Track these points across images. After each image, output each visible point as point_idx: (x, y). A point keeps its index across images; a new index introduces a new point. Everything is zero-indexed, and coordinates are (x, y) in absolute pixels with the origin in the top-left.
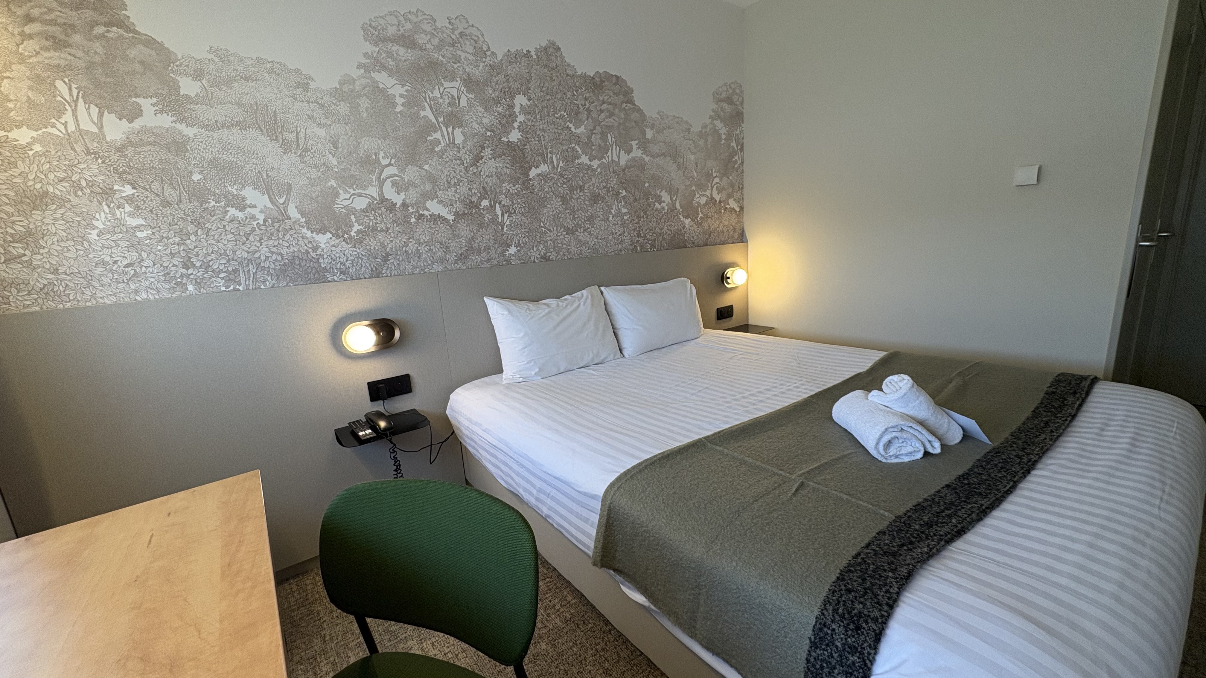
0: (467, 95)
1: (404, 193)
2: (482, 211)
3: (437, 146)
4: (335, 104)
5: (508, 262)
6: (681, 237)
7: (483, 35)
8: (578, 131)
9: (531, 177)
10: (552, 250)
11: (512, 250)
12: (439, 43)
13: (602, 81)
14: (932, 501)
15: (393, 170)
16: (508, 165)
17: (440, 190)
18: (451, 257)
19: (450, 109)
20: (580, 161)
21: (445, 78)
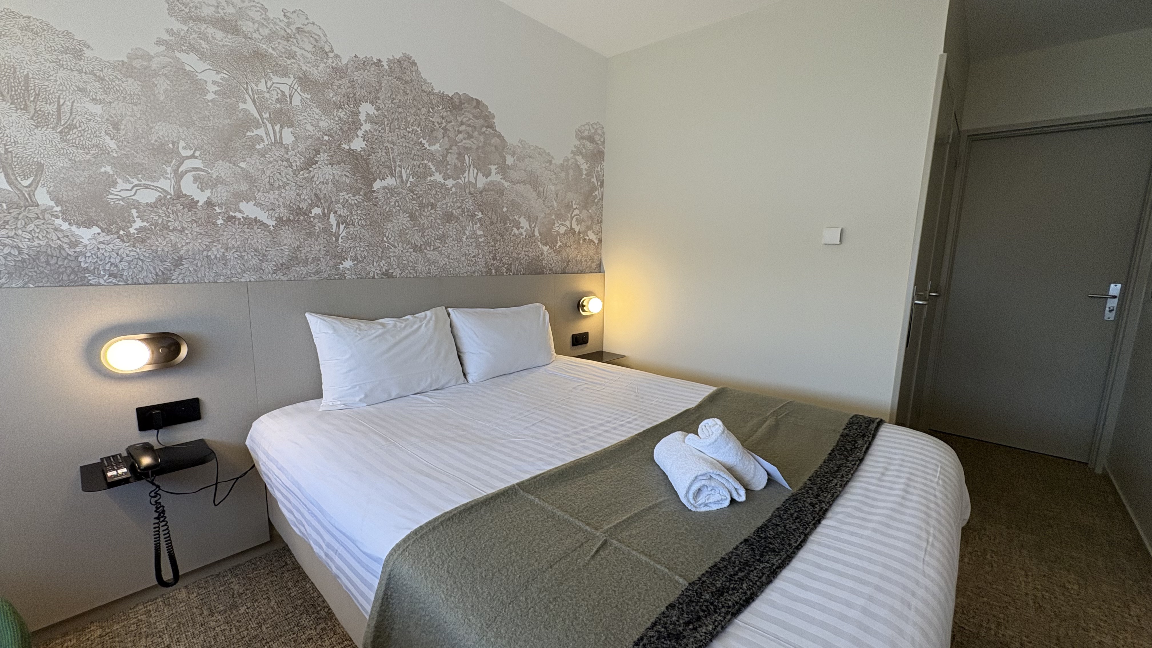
0: (301, 93)
1: (209, 191)
2: (312, 219)
3: (259, 143)
4: (119, 80)
5: (342, 276)
6: (539, 263)
7: (325, 35)
8: (433, 148)
9: (375, 189)
10: (395, 267)
11: (348, 264)
12: (269, 34)
13: (461, 103)
14: (727, 560)
15: (197, 163)
16: (348, 174)
17: (259, 191)
18: (269, 267)
19: (278, 106)
20: (432, 178)
21: (275, 72)
